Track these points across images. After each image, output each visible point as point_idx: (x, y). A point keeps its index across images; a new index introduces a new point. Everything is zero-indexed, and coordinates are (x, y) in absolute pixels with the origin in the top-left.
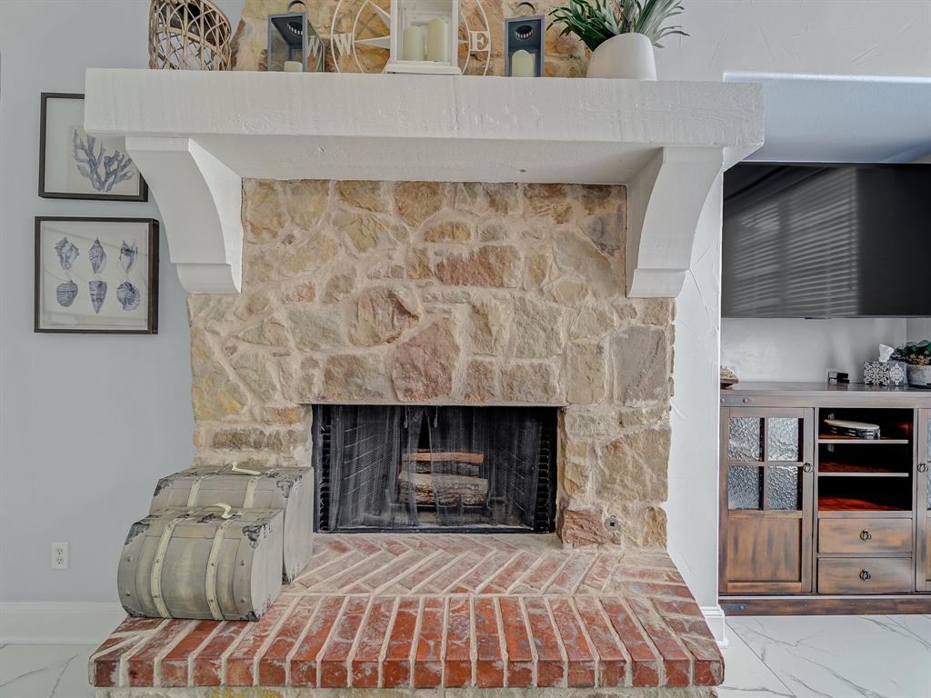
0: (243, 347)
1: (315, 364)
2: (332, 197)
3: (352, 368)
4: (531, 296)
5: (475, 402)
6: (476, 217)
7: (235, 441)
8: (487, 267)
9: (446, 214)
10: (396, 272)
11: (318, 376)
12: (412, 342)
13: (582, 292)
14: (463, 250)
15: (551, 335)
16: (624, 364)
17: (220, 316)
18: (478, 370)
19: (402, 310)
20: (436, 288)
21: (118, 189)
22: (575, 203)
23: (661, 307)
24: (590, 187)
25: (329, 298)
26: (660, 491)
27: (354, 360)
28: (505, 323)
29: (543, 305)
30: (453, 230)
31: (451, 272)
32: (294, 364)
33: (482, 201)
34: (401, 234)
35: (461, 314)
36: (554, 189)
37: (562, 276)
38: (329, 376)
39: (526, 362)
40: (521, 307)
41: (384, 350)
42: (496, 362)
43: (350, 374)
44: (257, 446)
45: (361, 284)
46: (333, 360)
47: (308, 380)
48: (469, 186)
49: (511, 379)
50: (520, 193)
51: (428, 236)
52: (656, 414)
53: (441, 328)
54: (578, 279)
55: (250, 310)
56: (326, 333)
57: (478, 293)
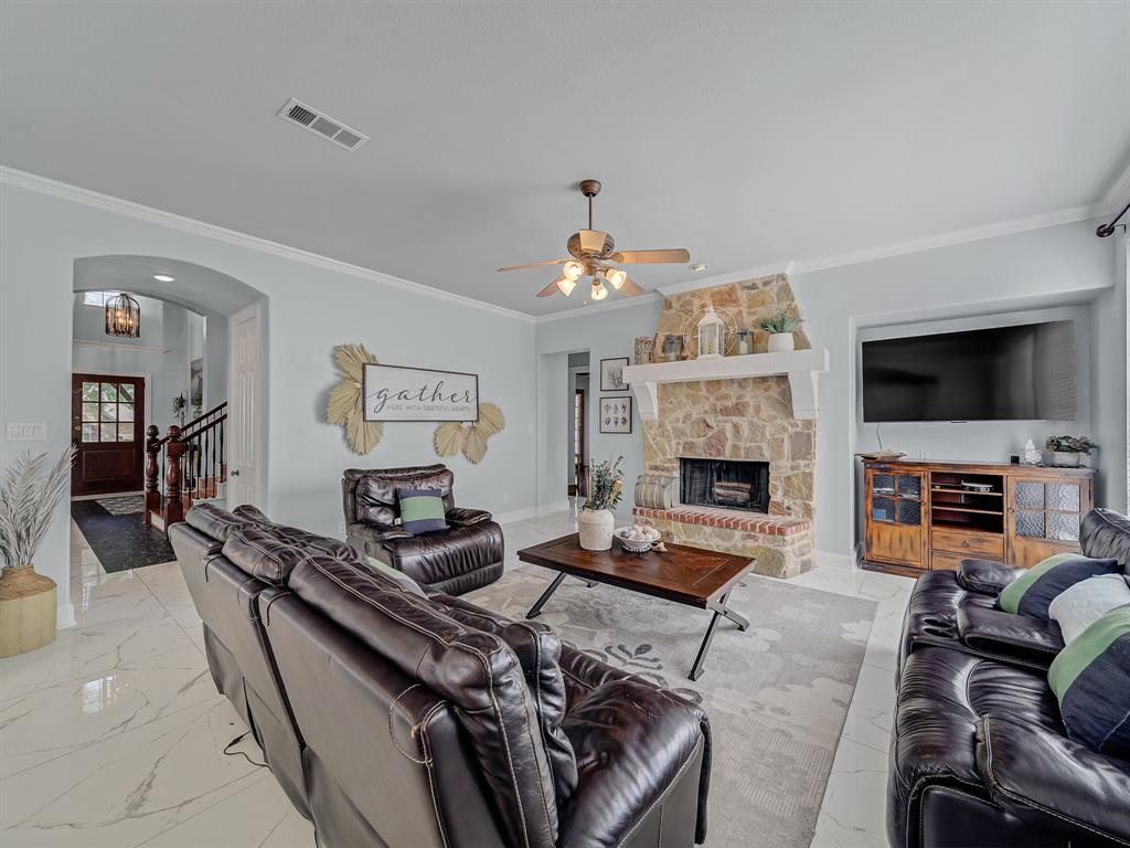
0: (658, 438)
1: (679, 444)
2: (685, 388)
3: (690, 446)
4: (755, 419)
5: (734, 459)
6: (734, 392)
7: (656, 468)
8: (739, 409)
9: (724, 390)
10: (706, 412)
11: (681, 448)
12: (712, 437)
13: (775, 418)
14: (729, 404)
15: (763, 435)
16: (793, 446)
17: (651, 428)
18: (735, 447)
19: (708, 426)
20: (720, 417)
21: (621, 388)
22: (773, 384)
23: (809, 424)
24: (779, 377)
25: (684, 422)
26: (809, 497)
27: (692, 443)
28: (745, 430)
29: (760, 423)
30: (726, 397)
31: (726, 411)
32: (674, 443)
33: (736, 385)
34: (707, 399)
35: (729, 427)
36: (764, 379)
37: (766, 411)
38: (684, 448)
39: (753, 445)
40: (752, 424)
41: (702, 439)
42: (742, 444)
43: (691, 448)
44: (663, 470)
45: (694, 417)
46: (686, 443)
47: (677, 449)
48: (732, 380)
49: (747, 451)
50: (750, 382)
51: (717, 399)
52: (808, 466)
53: (722, 432)
54: (774, 413)
55: (660, 426)
56: (684, 434)
57: (735, 419)
